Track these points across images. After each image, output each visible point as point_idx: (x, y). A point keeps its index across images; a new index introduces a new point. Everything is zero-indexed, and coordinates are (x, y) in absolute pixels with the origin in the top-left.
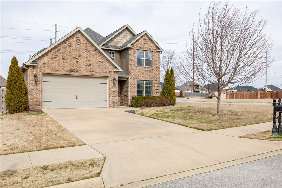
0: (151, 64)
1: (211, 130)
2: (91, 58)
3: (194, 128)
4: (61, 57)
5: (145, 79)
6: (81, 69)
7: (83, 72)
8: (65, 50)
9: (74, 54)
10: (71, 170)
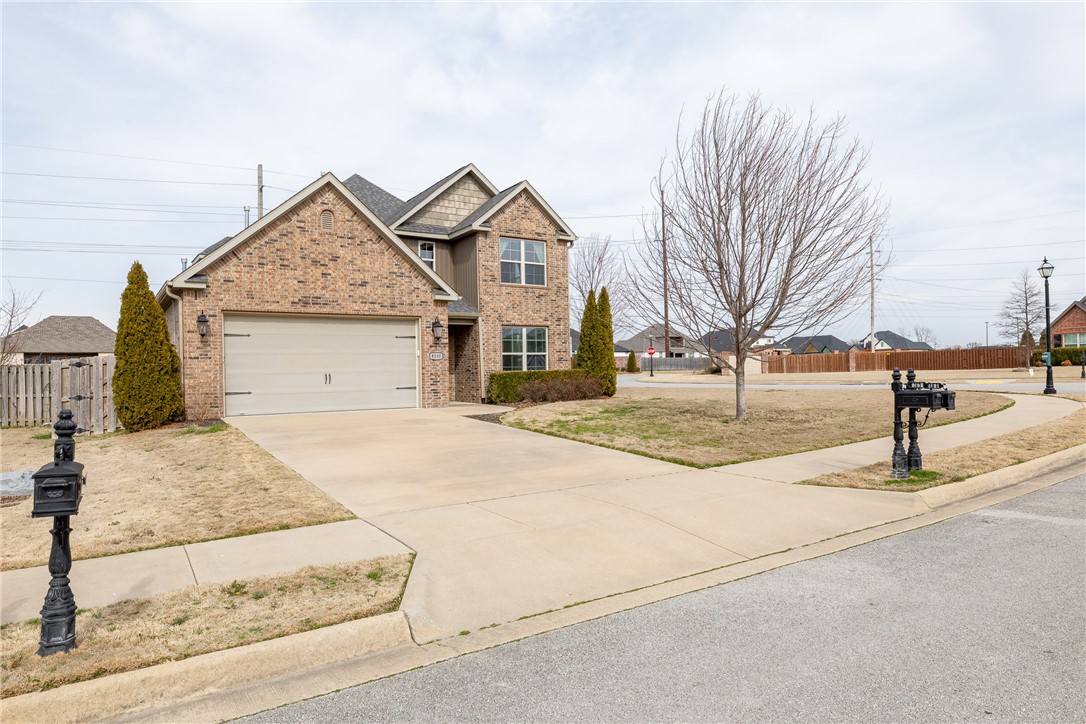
0: (543, 277)
1: (718, 465)
2: (368, 263)
3: (669, 460)
4: (278, 263)
5: (525, 323)
6: (337, 296)
7: (343, 304)
8: (289, 241)
9: (315, 252)
10: (315, 593)
